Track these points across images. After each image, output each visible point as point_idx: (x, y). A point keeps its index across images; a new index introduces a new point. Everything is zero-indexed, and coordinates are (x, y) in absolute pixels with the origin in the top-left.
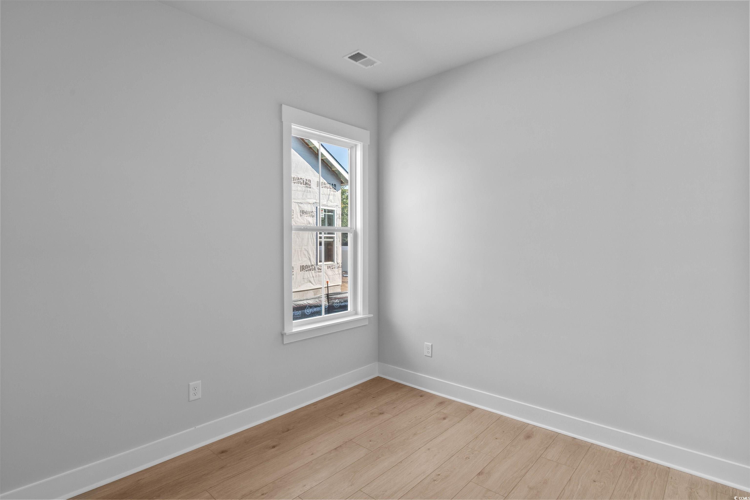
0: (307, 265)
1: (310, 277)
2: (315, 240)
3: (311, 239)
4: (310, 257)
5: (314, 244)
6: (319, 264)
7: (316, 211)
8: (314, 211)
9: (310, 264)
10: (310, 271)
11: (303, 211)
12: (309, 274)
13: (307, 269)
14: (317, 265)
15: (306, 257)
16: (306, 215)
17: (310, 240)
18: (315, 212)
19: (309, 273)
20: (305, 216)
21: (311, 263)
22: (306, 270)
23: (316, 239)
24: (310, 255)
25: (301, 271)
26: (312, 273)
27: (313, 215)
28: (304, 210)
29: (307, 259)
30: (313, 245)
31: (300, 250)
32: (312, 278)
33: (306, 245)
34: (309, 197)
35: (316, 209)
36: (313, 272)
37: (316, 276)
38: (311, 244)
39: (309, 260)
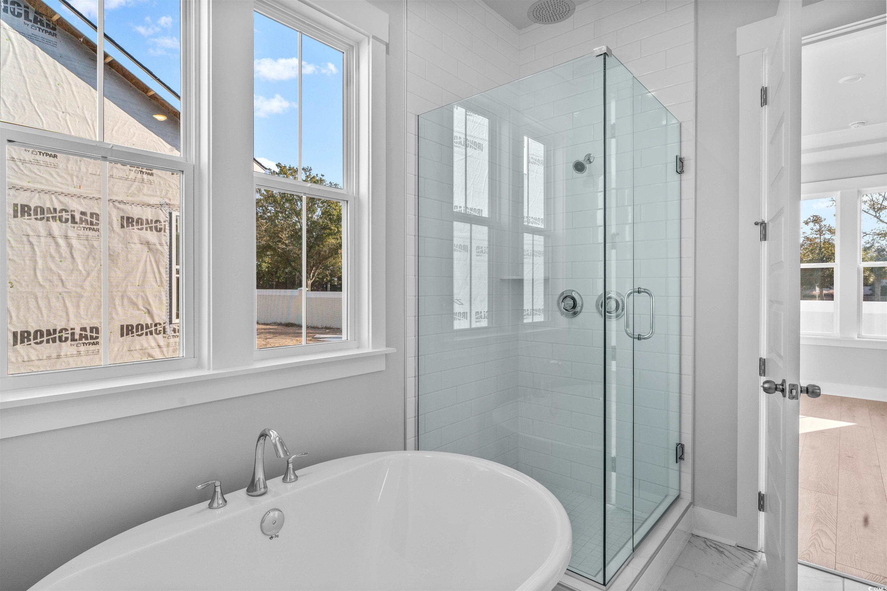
0: (142, 323)
1: (149, 348)
2: (166, 277)
3: (154, 273)
4: (149, 308)
5: (161, 282)
6: (175, 320)
7: (168, 219)
8: (162, 221)
9: (149, 321)
10: (151, 336)
11: (128, 218)
12: (148, 342)
13: (142, 332)
14: (171, 322)
15: (139, 309)
16: (140, 227)
17: (150, 275)
18: (165, 222)
19: (148, 339)
20: (135, 227)
21: (153, 320)
22: (137, 333)
23: (168, 273)
24: (150, 305)
25: (122, 335)
26: (155, 339)
27: (159, 227)
28: (131, 216)
29: (142, 312)
30: (159, 283)
31: (120, 294)
32: (157, 349)
33: (137, 284)
34: (145, 191)
35: (168, 216)
36: (160, 337)
37: (168, 345)
38: (154, 284)
39: (147, 315)
